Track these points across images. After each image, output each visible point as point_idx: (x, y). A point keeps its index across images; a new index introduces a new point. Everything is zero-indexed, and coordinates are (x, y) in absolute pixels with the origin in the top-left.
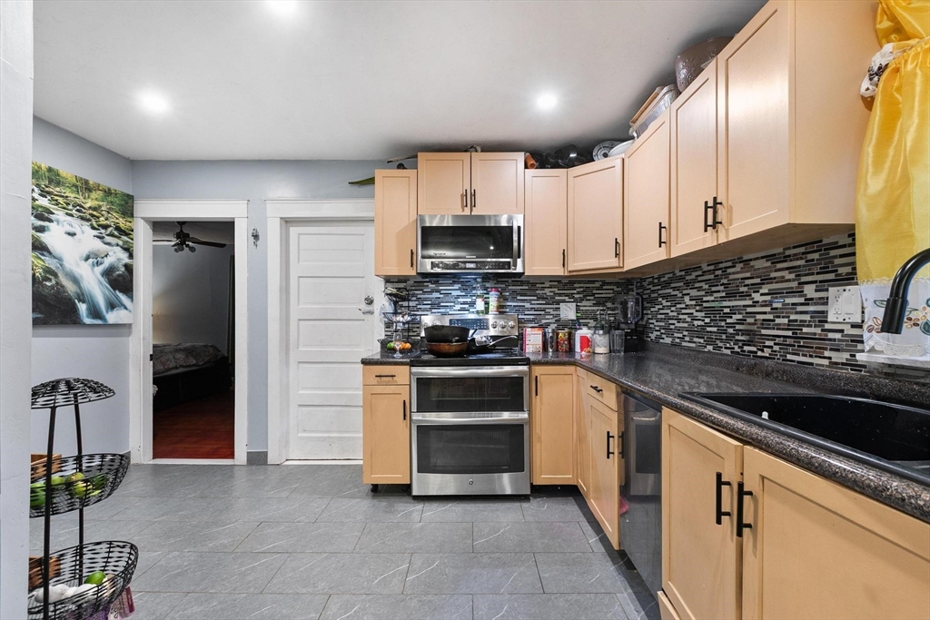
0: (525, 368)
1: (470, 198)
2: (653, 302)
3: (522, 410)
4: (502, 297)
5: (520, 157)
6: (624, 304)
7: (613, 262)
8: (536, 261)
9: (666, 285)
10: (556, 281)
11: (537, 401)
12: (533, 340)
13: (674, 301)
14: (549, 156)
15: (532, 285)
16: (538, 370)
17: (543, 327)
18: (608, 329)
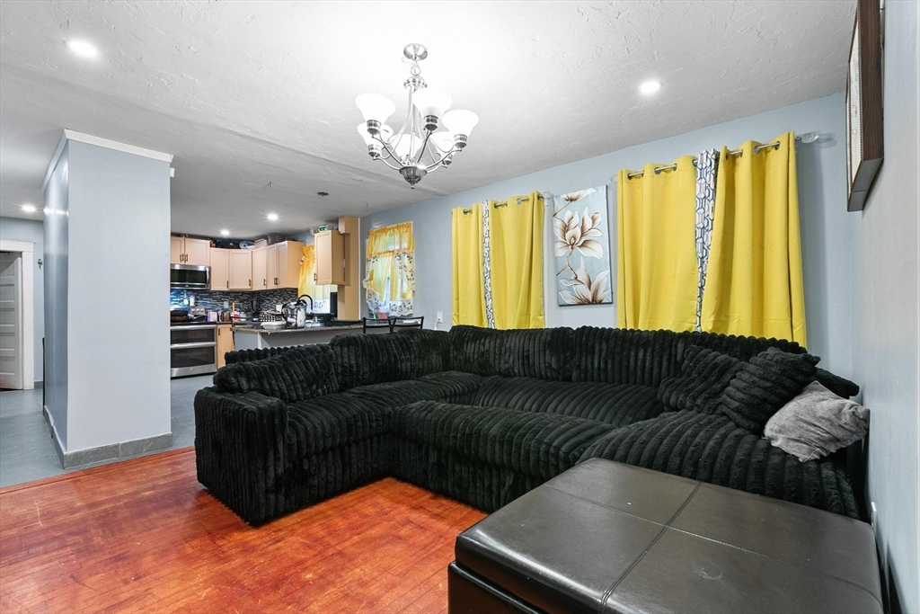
0: (215, 326)
1: (184, 257)
2: (263, 301)
3: (213, 341)
4: (196, 299)
5: (208, 242)
6: (252, 302)
7: (249, 287)
8: (217, 285)
9: (268, 296)
10: (223, 293)
11: (219, 338)
12: (213, 316)
13: (271, 301)
14: (220, 243)
15: (211, 294)
16: (219, 326)
17: (217, 311)
18: (246, 312)
